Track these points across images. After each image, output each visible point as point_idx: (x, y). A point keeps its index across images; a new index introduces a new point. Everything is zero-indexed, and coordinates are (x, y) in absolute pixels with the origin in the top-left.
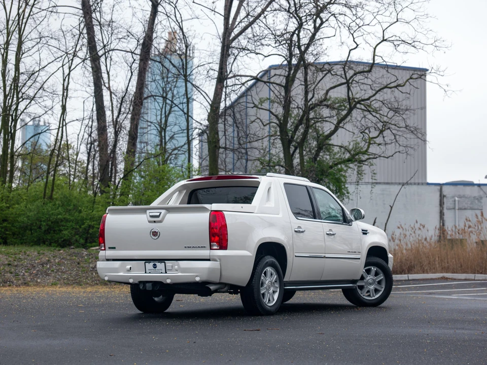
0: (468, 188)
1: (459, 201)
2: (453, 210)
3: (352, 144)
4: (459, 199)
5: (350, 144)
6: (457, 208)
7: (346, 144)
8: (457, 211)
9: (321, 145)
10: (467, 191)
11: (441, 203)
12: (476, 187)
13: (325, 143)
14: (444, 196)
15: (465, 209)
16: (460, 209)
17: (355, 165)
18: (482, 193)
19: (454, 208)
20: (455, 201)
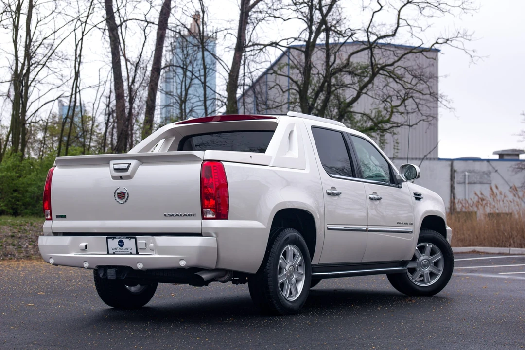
0: (478, 164)
1: (469, 176)
2: (463, 185)
3: (374, 112)
4: (469, 174)
5: (372, 112)
6: (467, 182)
7: (367, 112)
8: (467, 185)
9: (343, 113)
10: (477, 166)
11: (452, 178)
12: (485, 162)
13: (346, 111)
14: (455, 171)
15: (475, 183)
16: (469, 183)
17: (378, 134)
18: (490, 168)
19: (464, 183)
20: (465, 175)
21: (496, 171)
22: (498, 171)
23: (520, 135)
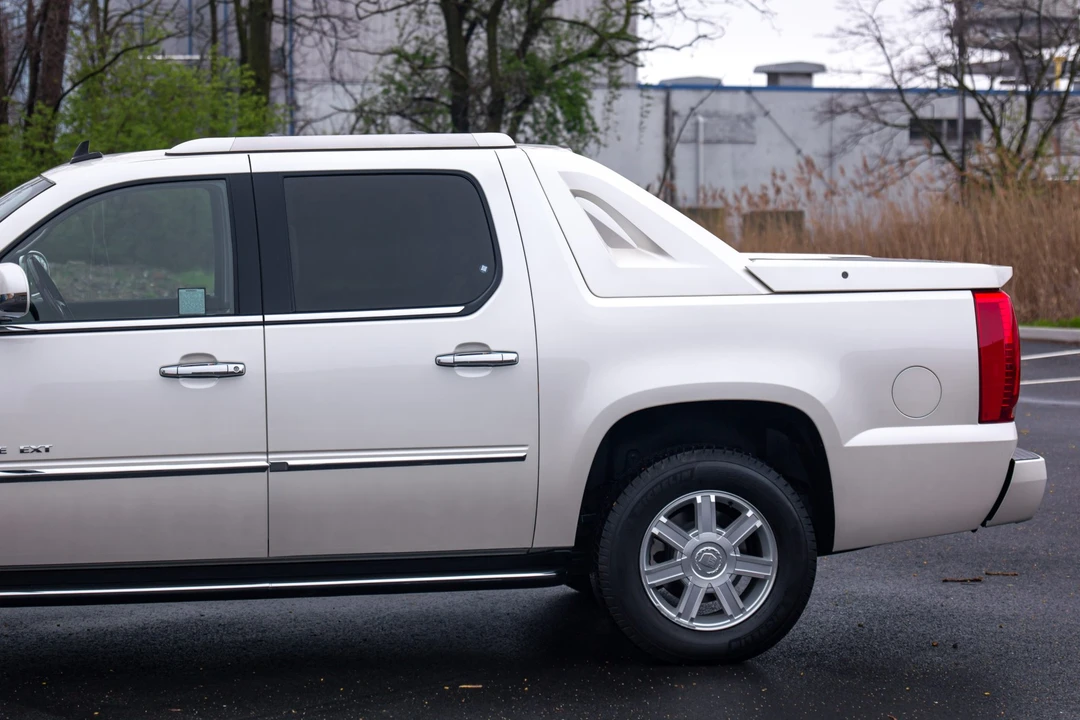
0: (725, 97)
1: (705, 125)
2: (692, 146)
3: (596, 15)
4: (707, 120)
5: (591, 15)
6: (701, 138)
7: (583, 17)
8: (702, 148)
9: (536, 21)
10: (723, 102)
11: (668, 129)
12: (742, 94)
13: (543, 16)
14: (675, 114)
15: (719, 142)
16: (708, 142)
17: (604, 65)
18: (754, 107)
19: (695, 141)
20: (697, 124)
21: (767, 114)
22: (771, 114)
23: (833, 36)
